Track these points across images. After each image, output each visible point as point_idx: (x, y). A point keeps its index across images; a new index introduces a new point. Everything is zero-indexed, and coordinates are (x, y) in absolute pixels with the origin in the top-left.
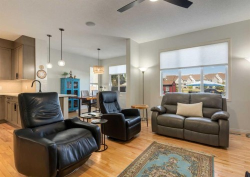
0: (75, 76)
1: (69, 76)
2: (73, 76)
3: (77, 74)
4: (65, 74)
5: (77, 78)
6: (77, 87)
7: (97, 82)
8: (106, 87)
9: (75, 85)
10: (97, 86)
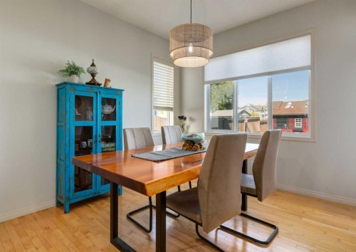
0: (107, 81)
1: (86, 78)
2: (100, 79)
3: (112, 75)
4: (73, 70)
5: (112, 85)
6: (112, 116)
7: (171, 105)
8: (193, 115)
9: (108, 110)
10: (172, 113)
